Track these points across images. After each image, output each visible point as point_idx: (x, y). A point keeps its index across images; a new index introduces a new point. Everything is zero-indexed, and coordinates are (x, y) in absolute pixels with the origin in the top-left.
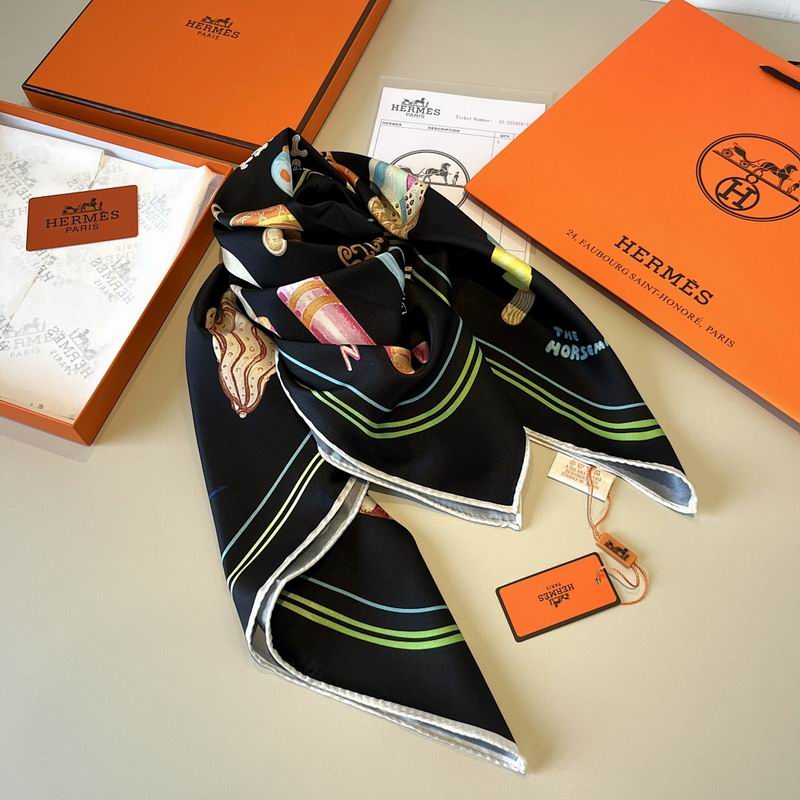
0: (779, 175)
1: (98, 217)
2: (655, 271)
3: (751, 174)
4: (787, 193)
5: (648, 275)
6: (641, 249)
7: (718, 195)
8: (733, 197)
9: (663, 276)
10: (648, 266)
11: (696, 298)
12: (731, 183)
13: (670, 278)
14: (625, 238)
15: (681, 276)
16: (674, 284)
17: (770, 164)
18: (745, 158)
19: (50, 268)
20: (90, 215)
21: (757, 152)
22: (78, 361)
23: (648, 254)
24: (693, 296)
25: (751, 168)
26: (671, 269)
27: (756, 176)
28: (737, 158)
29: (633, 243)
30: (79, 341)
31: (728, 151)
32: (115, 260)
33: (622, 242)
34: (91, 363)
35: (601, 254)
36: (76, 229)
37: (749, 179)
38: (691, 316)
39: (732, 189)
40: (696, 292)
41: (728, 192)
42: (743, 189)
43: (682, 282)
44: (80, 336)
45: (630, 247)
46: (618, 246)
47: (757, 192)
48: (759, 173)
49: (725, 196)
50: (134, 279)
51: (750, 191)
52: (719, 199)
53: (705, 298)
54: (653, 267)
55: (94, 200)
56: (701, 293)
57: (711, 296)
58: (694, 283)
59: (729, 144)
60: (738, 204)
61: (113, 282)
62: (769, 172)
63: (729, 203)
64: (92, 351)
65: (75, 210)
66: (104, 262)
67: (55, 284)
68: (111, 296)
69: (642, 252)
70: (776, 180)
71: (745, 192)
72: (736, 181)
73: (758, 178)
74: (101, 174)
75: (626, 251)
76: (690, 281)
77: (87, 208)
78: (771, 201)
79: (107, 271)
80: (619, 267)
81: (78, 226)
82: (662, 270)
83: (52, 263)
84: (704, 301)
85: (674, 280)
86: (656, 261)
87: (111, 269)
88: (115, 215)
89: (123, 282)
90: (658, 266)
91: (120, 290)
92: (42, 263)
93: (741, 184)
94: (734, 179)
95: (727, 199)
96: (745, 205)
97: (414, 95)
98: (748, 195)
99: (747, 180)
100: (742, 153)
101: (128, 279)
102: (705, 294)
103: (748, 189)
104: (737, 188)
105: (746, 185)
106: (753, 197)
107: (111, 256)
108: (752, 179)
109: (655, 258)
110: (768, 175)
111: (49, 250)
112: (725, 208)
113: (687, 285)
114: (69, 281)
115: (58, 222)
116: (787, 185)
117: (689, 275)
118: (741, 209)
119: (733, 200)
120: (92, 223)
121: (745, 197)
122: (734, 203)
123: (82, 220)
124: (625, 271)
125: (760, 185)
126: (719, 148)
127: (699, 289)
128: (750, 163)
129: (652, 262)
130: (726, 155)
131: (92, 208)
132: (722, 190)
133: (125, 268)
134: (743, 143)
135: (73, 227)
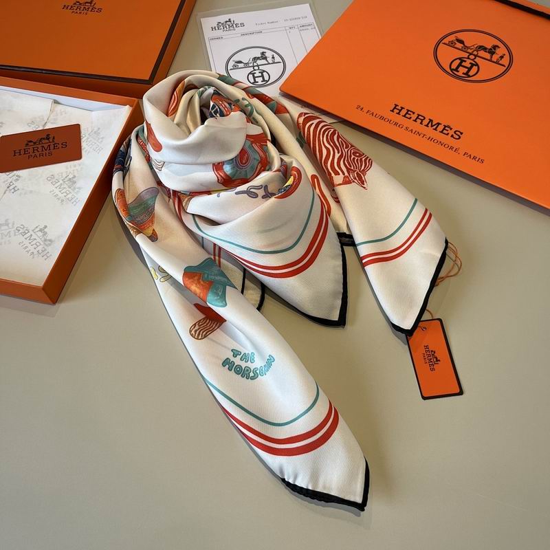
0: (489, 52)
1: (52, 147)
2: (421, 123)
3: (471, 54)
4: (497, 63)
5: (417, 126)
6: (408, 111)
7: (452, 70)
8: (462, 70)
9: (427, 126)
10: (415, 121)
11: (452, 136)
12: (458, 61)
13: (432, 126)
14: (396, 105)
15: (439, 124)
16: (435, 129)
17: (481, 47)
18: (464, 45)
19: (16, 184)
20: (46, 146)
22: (40, 248)
23: (414, 113)
24: (450, 135)
25: (470, 51)
26: (431, 121)
27: (474, 55)
28: (459, 45)
29: (402, 108)
30: (40, 234)
31: (452, 42)
32: (64, 175)
33: (395, 108)
34: (49, 249)
35: (382, 118)
36: (36, 156)
37: (470, 57)
38: (451, 148)
39: (460, 65)
40: (451, 132)
41: (458, 67)
42: (467, 64)
43: (441, 128)
44: (41, 230)
45: (400, 111)
46: (392, 111)
47: (477, 65)
48: (475, 53)
49: (456, 69)
50: (79, 188)
51: (472, 65)
52: (453, 73)
53: (458, 135)
54: (419, 121)
55: (48, 135)
56: (455, 132)
57: (462, 133)
58: (449, 127)
59: (452, 38)
60: (467, 74)
61: (64, 191)
62: (482, 51)
63: (460, 74)
64: (50, 240)
65: (35, 143)
66: (56, 177)
67: (20, 195)
68: (63, 201)
69: (409, 112)
70: (488, 56)
71: (469, 66)
72: (462, 60)
73: (476, 56)
75: (399, 113)
76: (445, 126)
77: (43, 141)
78: (487, 69)
79: (59, 183)
80: (396, 124)
81: (37, 154)
82: (426, 122)
83: (17, 180)
84: (458, 137)
85: (434, 127)
86: (420, 117)
87: (61, 182)
88: (65, 145)
89: (71, 191)
90: (422, 120)
91: (69, 196)
92: (11, 180)
93: (465, 61)
94: (460, 59)
95: (458, 71)
99: (468, 58)
100: (461, 42)
101: (75, 188)
102: (457, 133)
103: (470, 63)
104: (464, 64)
105: (469, 61)
107: (62, 173)
109: (419, 115)
110: (482, 53)
111: (15, 172)
112: (458, 77)
113: (444, 129)
114: (31, 192)
115: (22, 152)
116: (495, 58)
117: (444, 123)
118: (469, 76)
119: (463, 71)
121: (469, 69)
122: (463, 73)
123: (40, 149)
124: (401, 126)
125: (477, 60)
126: (446, 41)
127: (453, 130)
128: (468, 48)
129: (417, 118)
130: (451, 44)
131: (47, 141)
132: (454, 66)
133: (72, 181)
134: (461, 36)
135: (33, 155)
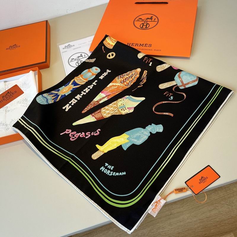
21: (144, 17)
74: (6, 87)
96: (147, 27)
97: (67, 44)
98: (147, 25)
106: (148, 25)
108: (146, 22)
120: (11, 96)
